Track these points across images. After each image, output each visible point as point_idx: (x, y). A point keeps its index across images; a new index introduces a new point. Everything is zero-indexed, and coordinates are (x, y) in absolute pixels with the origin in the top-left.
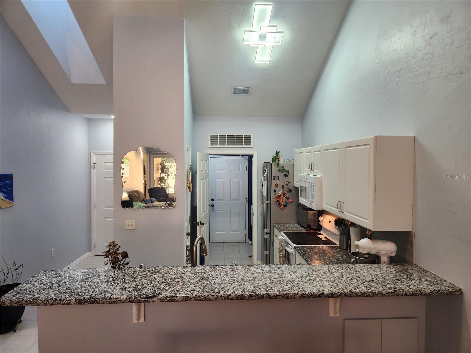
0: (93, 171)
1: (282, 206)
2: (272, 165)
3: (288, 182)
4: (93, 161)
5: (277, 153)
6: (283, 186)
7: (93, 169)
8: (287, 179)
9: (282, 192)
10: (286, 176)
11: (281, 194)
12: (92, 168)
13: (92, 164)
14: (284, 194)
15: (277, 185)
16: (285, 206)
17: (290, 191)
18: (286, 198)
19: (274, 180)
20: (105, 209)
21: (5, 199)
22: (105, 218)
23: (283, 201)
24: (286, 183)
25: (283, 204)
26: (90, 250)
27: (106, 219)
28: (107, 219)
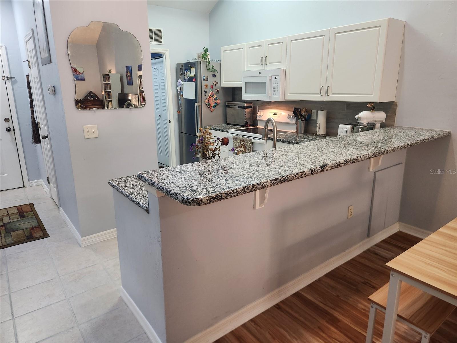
1: (212, 108)
2: (201, 64)
3: (216, 82)
5: (206, 50)
6: (212, 87)
8: (215, 79)
9: (212, 93)
10: (214, 76)
11: (210, 95)
14: (213, 96)
15: (206, 86)
16: (214, 107)
17: (218, 91)
18: (215, 99)
19: (203, 80)
23: (212, 102)
24: (214, 83)
25: (212, 105)
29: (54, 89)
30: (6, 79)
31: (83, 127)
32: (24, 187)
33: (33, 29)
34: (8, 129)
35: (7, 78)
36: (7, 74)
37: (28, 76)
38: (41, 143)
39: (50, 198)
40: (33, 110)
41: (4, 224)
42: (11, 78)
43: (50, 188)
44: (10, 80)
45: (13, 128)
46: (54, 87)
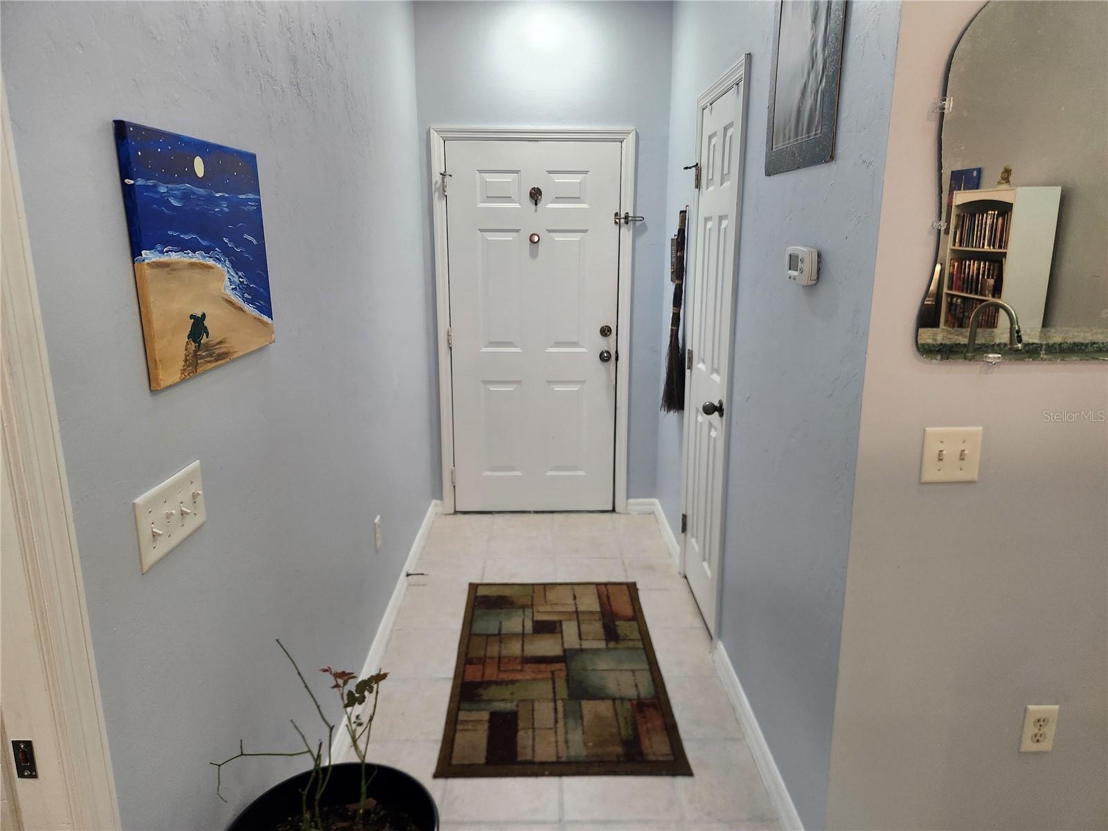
0: (439, 206)
4: (437, 168)
7: (440, 198)
12: (436, 196)
13: (437, 178)
20: (484, 350)
21: (238, 301)
22: (486, 382)
26: (438, 493)
27: (488, 386)
28: (493, 388)
29: (819, 262)
30: (622, 221)
31: (925, 430)
32: (613, 510)
33: (749, 54)
34: (605, 355)
35: (626, 217)
36: (627, 208)
37: (683, 213)
38: (683, 409)
39: (680, 574)
40: (679, 314)
41: (565, 651)
42: (635, 219)
43: (684, 546)
44: (631, 224)
45: (617, 352)
46: (819, 256)
